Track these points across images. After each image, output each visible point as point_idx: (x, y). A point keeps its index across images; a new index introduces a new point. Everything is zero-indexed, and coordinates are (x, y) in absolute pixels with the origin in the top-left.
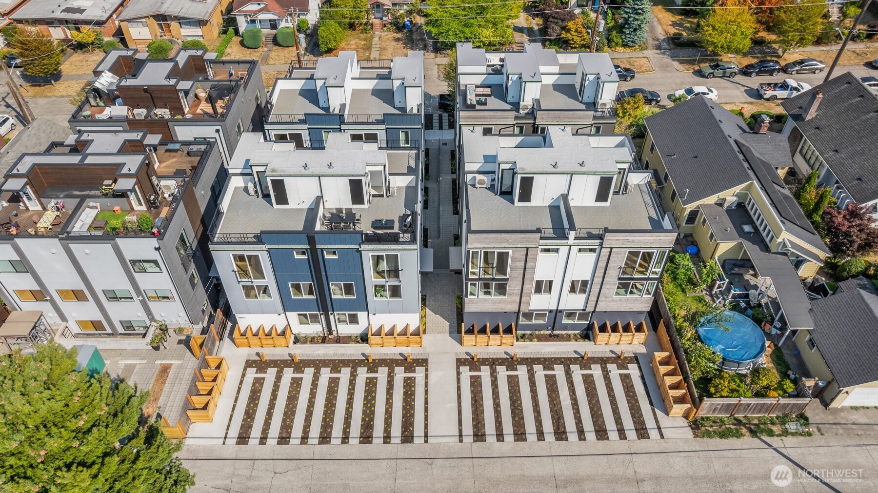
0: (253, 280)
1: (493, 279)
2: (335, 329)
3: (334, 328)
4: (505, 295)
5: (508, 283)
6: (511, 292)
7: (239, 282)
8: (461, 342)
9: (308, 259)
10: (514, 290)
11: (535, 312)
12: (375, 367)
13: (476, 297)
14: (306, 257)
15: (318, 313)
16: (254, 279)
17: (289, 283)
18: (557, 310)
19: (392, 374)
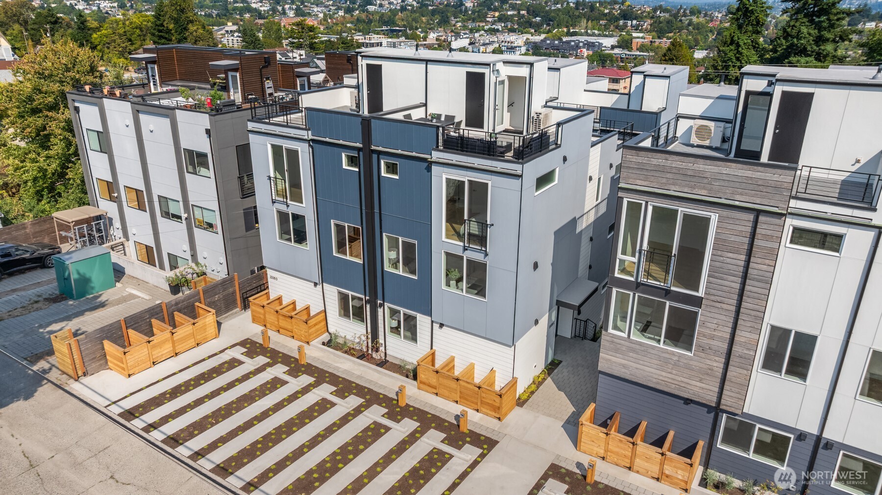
0: (289, 202)
1: (667, 293)
2: (383, 342)
3: (381, 341)
4: (688, 347)
5: (702, 314)
6: (705, 341)
7: (273, 202)
8: (575, 439)
9: (359, 172)
10: (712, 338)
11: (758, 426)
12: (400, 415)
13: (625, 335)
14: (357, 170)
15: (363, 296)
16: (291, 200)
17: (332, 222)
18: (819, 438)
19: (418, 435)
